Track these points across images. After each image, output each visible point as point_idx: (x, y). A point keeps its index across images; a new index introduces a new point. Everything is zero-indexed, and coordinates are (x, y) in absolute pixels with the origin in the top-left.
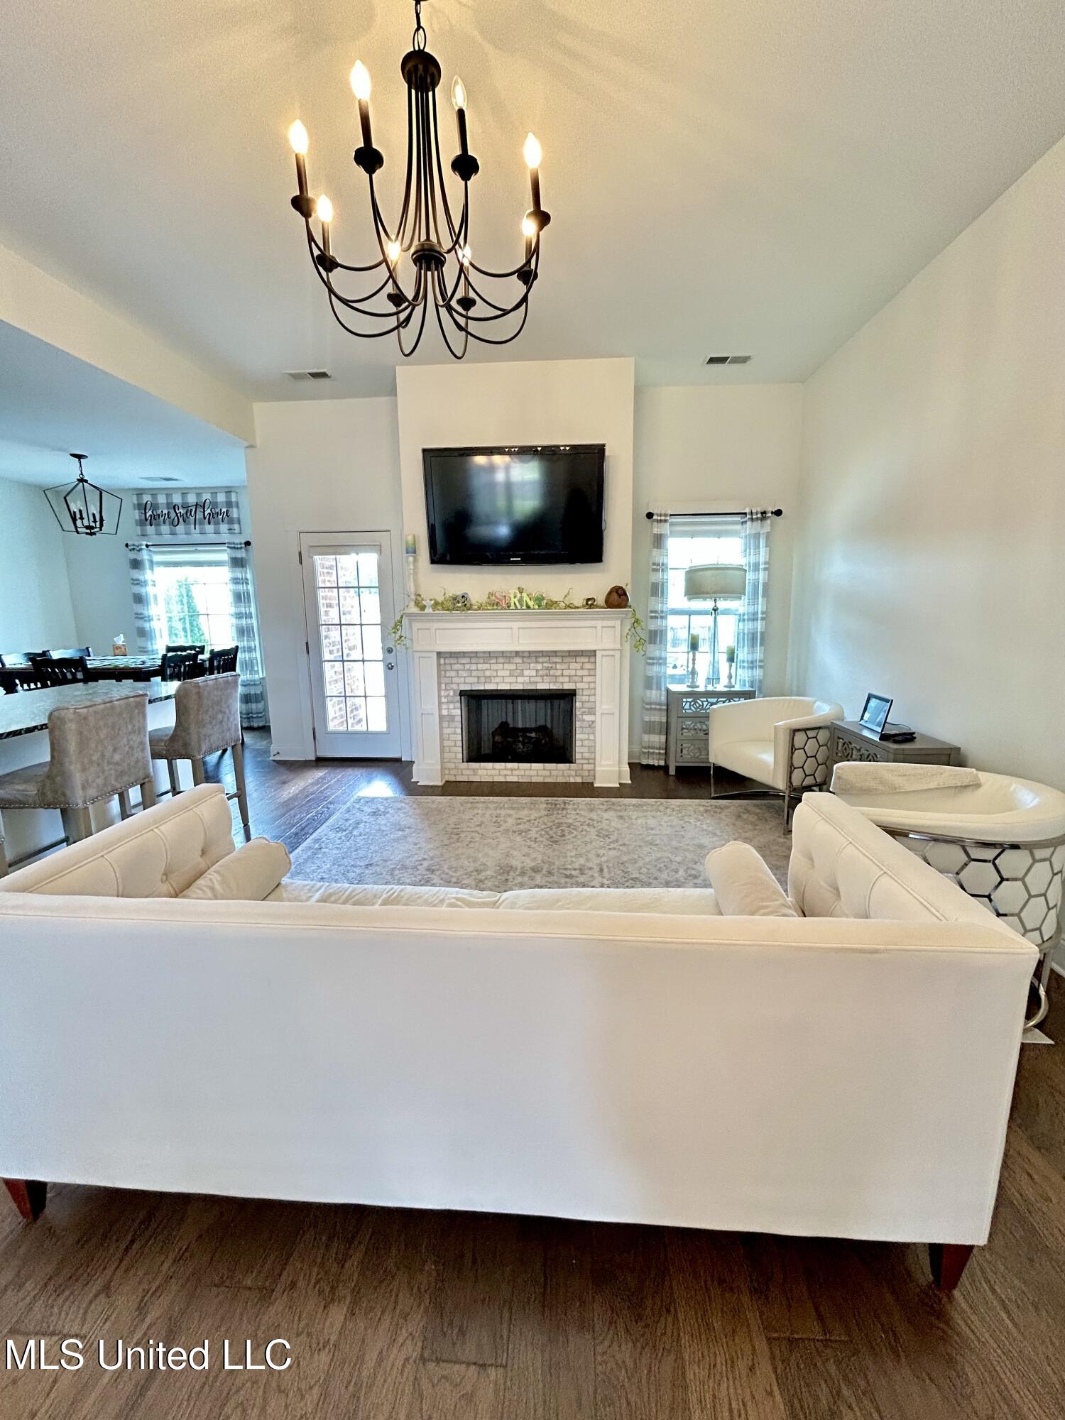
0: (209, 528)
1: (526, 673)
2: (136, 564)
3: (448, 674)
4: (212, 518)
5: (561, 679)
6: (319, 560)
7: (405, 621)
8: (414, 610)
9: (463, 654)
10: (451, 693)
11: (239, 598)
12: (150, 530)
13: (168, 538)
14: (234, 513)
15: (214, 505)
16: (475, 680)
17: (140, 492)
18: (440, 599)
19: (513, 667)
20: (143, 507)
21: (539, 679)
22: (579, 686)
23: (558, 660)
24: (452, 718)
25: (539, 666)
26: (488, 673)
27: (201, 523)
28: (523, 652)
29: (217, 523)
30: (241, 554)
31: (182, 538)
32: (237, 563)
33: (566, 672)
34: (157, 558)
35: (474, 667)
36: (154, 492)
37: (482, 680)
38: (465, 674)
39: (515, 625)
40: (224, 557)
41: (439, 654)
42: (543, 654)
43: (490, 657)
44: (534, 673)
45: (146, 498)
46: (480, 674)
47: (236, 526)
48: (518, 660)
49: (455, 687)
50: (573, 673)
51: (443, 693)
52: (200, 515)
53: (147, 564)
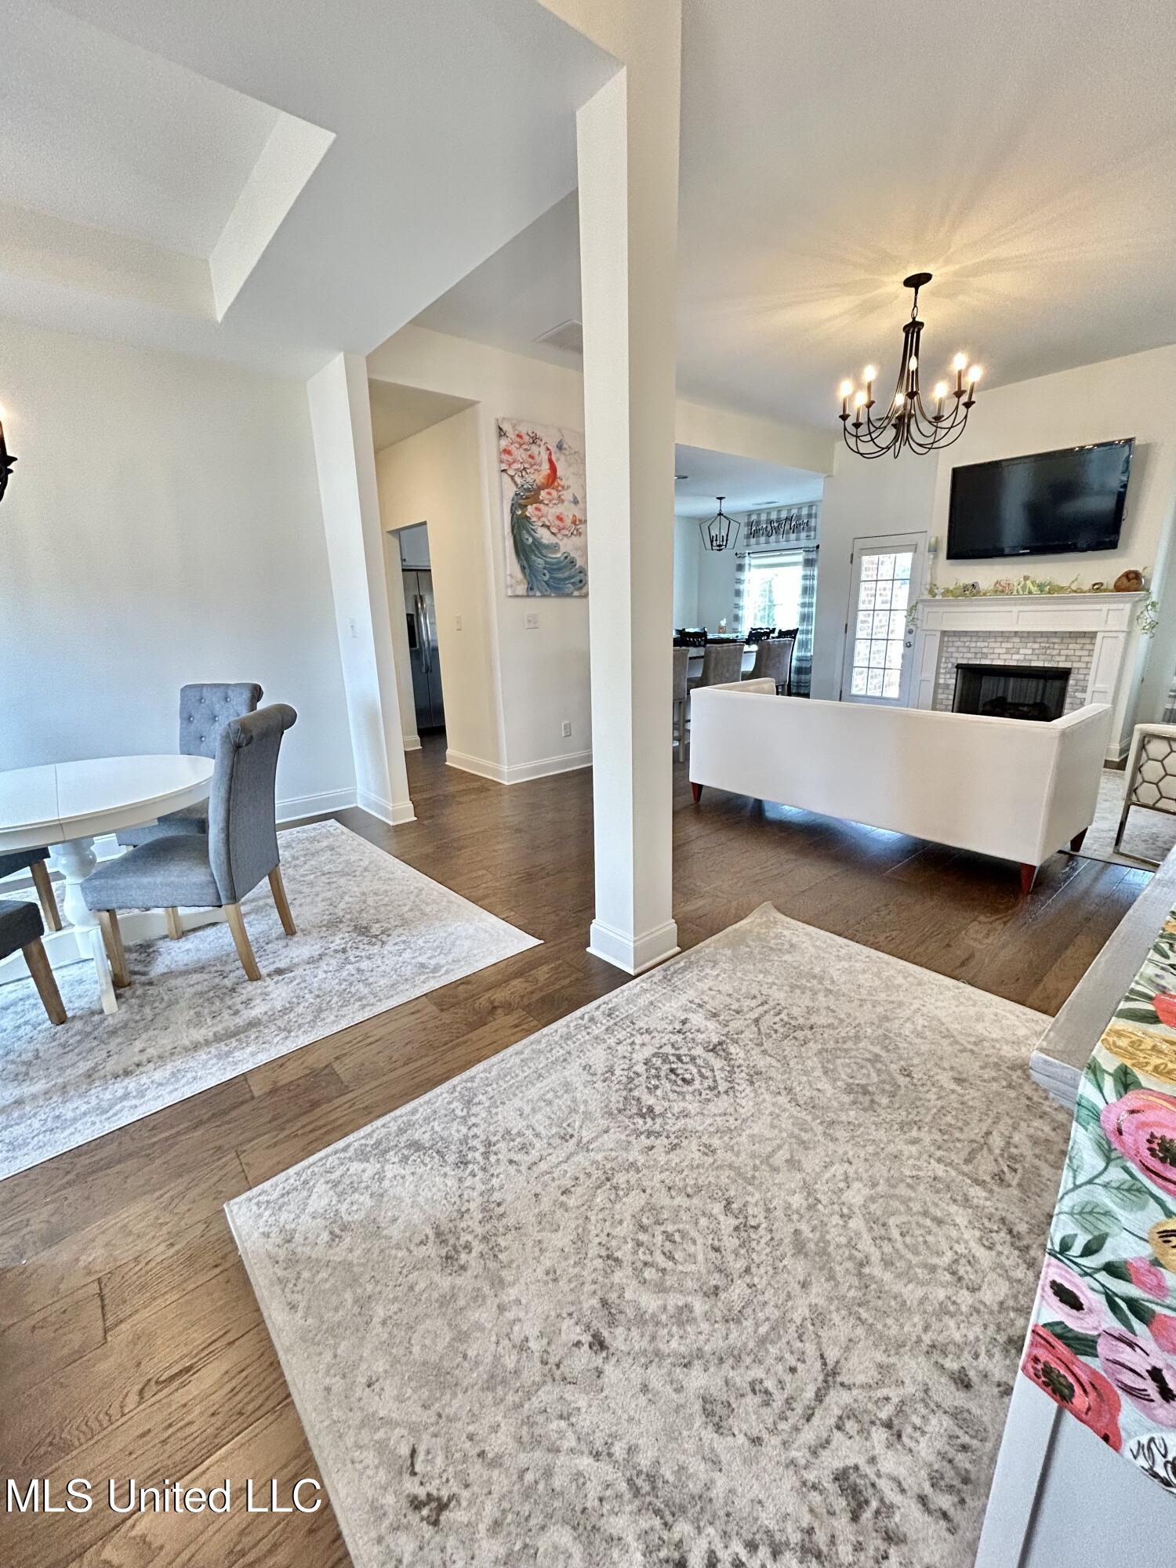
0: (793, 536)
1: (1022, 651)
2: (740, 568)
3: (950, 650)
4: (796, 529)
5: (1058, 658)
6: (865, 559)
7: (920, 606)
8: (929, 597)
9: (966, 633)
10: (950, 665)
11: (806, 591)
12: (753, 541)
13: (763, 547)
14: (813, 523)
15: (799, 517)
16: (972, 656)
17: (750, 513)
18: (951, 588)
19: (1009, 645)
20: (750, 524)
21: (1035, 657)
22: (1076, 665)
23: (1056, 640)
24: (947, 686)
25: (1036, 646)
26: (985, 650)
27: (788, 533)
28: (1022, 632)
29: (799, 532)
30: (812, 556)
31: (773, 546)
32: (809, 563)
33: (1063, 652)
34: (754, 562)
35: (973, 645)
36: (759, 512)
37: (979, 655)
38: (965, 650)
39: (1015, 609)
40: (800, 558)
41: (944, 633)
42: (1042, 634)
43: (989, 637)
44: (1030, 652)
45: (754, 517)
46: (978, 650)
47: (812, 533)
48: (1017, 640)
49: (954, 660)
50: (1071, 652)
51: (942, 665)
52: (787, 527)
53: (747, 567)
